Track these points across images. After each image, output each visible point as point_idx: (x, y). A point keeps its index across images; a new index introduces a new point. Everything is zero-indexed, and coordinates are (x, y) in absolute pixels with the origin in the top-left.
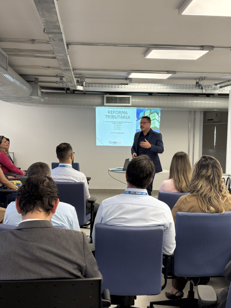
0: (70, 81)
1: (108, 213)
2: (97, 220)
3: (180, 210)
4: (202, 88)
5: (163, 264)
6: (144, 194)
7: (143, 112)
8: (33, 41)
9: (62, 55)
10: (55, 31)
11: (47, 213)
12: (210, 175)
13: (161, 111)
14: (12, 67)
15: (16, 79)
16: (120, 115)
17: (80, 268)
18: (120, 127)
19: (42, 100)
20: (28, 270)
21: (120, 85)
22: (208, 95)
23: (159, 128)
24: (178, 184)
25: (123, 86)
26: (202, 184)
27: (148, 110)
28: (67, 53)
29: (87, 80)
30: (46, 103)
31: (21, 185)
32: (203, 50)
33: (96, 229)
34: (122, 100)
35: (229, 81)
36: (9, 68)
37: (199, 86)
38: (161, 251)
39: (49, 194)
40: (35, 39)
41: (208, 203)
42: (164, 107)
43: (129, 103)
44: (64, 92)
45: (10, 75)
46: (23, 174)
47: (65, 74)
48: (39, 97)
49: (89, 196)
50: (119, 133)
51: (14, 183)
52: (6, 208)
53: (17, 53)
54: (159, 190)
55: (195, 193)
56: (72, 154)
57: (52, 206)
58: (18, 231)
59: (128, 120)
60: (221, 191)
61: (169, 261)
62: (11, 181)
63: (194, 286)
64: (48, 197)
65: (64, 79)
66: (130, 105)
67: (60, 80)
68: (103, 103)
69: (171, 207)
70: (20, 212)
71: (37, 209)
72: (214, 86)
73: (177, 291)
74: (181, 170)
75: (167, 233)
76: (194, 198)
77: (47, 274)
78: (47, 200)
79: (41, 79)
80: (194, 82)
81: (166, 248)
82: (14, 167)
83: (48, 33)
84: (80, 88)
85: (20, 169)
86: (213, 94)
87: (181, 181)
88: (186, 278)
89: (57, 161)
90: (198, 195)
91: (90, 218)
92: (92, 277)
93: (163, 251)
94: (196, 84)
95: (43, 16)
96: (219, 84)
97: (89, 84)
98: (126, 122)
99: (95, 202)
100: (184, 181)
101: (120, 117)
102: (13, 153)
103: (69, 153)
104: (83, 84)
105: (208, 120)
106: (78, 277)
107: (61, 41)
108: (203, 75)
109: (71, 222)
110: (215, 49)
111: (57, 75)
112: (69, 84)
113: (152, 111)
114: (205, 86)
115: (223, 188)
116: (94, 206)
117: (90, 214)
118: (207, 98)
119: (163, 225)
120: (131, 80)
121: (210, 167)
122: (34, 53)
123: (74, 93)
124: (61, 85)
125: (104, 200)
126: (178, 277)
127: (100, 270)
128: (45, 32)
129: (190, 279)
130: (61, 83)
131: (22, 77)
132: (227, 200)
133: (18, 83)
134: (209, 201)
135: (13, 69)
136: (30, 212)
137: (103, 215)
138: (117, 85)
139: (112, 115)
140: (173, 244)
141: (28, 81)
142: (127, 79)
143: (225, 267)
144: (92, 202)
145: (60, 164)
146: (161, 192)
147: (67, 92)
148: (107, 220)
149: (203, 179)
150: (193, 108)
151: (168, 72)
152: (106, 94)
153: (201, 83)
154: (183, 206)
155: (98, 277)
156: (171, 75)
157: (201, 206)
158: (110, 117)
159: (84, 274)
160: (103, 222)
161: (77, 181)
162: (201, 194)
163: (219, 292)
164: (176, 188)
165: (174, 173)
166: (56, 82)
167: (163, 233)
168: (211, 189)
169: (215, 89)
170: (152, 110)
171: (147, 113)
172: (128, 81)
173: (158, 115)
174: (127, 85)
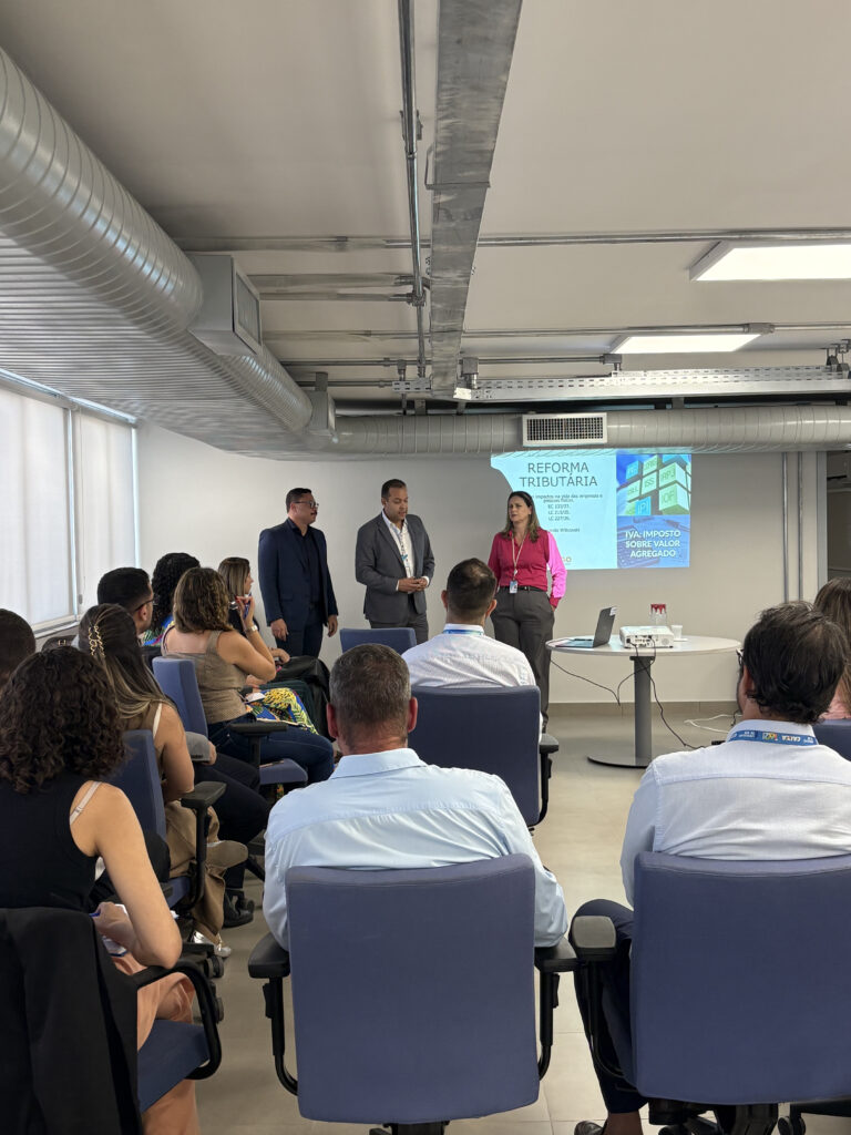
0: (442, 370)
4: (850, 376)
6: (809, 740)
7: (637, 463)
8: (341, 242)
9: (455, 275)
13: (694, 458)
16: (566, 474)
18: (567, 512)
21: (587, 380)
23: (688, 509)
25: (597, 379)
27: (652, 455)
34: (577, 429)
37: (839, 369)
42: (709, 444)
43: (600, 435)
44: (399, 412)
47: (438, 346)
48: (330, 430)
50: (566, 530)
53: (282, 288)
59: (592, 490)
66: (604, 440)
67: (399, 372)
68: (521, 441)
79: (335, 373)
80: (820, 359)
84: (462, 394)
94: (829, 363)
95: (447, 109)
97: (488, 382)
98: (586, 496)
101: (566, 481)
104: (470, 380)
105: (829, 479)
111: (387, 360)
112: (435, 382)
113: (665, 458)
120: (620, 362)
122: (336, 286)
128: (431, 181)
130: (402, 383)
131: (286, 370)
138: (576, 380)
139: (541, 475)
141: (301, 384)
142: (606, 358)
147: (405, 413)
151: (747, 327)
153: (845, 359)
156: (754, 336)
158: (536, 483)
166: (380, 383)
170: (664, 456)
171: (650, 464)
172: (609, 366)
173: (684, 468)
174: (606, 379)
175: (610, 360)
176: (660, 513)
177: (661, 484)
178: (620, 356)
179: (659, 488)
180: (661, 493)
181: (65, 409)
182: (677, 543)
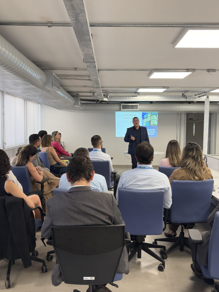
0: (99, 95)
1: (127, 181)
2: (119, 186)
3: (175, 179)
4: (186, 98)
5: (164, 215)
6: (150, 168)
7: (146, 115)
8: (76, 69)
9: (95, 77)
10: (91, 60)
11: (87, 181)
12: (195, 156)
13: (158, 114)
14: (62, 86)
15: (65, 94)
16: (131, 116)
17: (110, 218)
18: (131, 125)
19: (81, 108)
20: (76, 220)
21: (132, 97)
22: (190, 102)
23: (157, 124)
24: (172, 161)
25: (134, 97)
26: (189, 161)
27: (150, 113)
28: (98, 76)
29: (110, 94)
30: (84, 110)
31: (69, 163)
32: (188, 72)
33: (119, 192)
34: (132, 107)
35: (204, 93)
36: (60, 87)
37: (184, 96)
38: (162, 206)
39: (89, 168)
40: (77, 67)
41: (193, 174)
42: (160, 111)
43: (137, 109)
44: (95, 102)
45: (61, 91)
46: (70, 155)
47: (97, 90)
48: (79, 106)
49: (112, 170)
51: (65, 161)
52: (60, 177)
54: (158, 166)
55: (184, 168)
56: (101, 142)
57: (91, 176)
58: (69, 193)
60: (202, 166)
61: (168, 212)
62: (62, 160)
63: (184, 229)
64: (88, 170)
65: (95, 94)
66: (138, 110)
67: (93, 94)
68: (120, 109)
69: (168, 176)
70: (69, 181)
71: (81, 179)
72: (194, 96)
73: (172, 232)
74: (174, 152)
75: (166, 194)
76: (184, 170)
77: (89, 222)
78: (88, 172)
79: (80, 94)
80: (181, 94)
81: (165, 204)
82: (64, 151)
83: (86, 62)
84: (105, 99)
85: (68, 152)
86: (193, 102)
87: (174, 160)
88: (178, 224)
89: (92, 147)
90: (187, 169)
91: (113, 184)
92: (118, 224)
93: (164, 206)
94: (182, 95)
95: (83, 50)
96: (198, 95)
97: (111, 97)
99: (117, 173)
100: (176, 160)
101: (131, 118)
102: (63, 142)
103: (100, 141)
104: (107, 97)
105: (189, 119)
106: (109, 224)
107: (94, 68)
108: (187, 89)
109: (103, 187)
110: (196, 71)
111: (91, 92)
112: (99, 97)
113: (152, 114)
114: (188, 96)
115: (203, 163)
116: (116, 176)
117: (113, 181)
118: (189, 105)
119: (164, 189)
120: (139, 94)
121: (195, 149)
122: (76, 77)
123: (101, 103)
124: (93, 98)
125: (124, 172)
126: (174, 223)
127: (123, 219)
128: (84, 61)
129: (182, 224)
130: (93, 97)
131: (69, 93)
132: (206, 172)
133: (66, 97)
134: (194, 173)
135: (63, 88)
136: (78, 181)
137: (123, 183)
138: (130, 97)
139: (126, 117)
140: (170, 201)
141: (72, 96)
142: (136, 93)
143: (208, 217)
144: (114, 174)
145: (94, 149)
146: (161, 167)
147: (97, 103)
148: (126, 186)
149: (190, 159)
150: (179, 111)
151: (164, 87)
152: (122, 103)
153: (186, 94)
154: (176, 176)
155: (122, 224)
156: (166, 89)
157: (188, 176)
159: (113, 222)
160: (123, 187)
161: (105, 160)
162: (189, 168)
163: (204, 234)
164: (171, 164)
165: (169, 154)
166: (90, 96)
167: (164, 194)
168: (196, 165)
169: (195, 98)
171: (149, 115)
172: (137, 94)
173: (156, 116)
174: (136, 97)
175: (137, 93)
176: (151, 125)
177: (151, 119)
178: (139, 92)
179: (151, 120)
180: (151, 121)
181: (25, 100)
182: (154, 132)
